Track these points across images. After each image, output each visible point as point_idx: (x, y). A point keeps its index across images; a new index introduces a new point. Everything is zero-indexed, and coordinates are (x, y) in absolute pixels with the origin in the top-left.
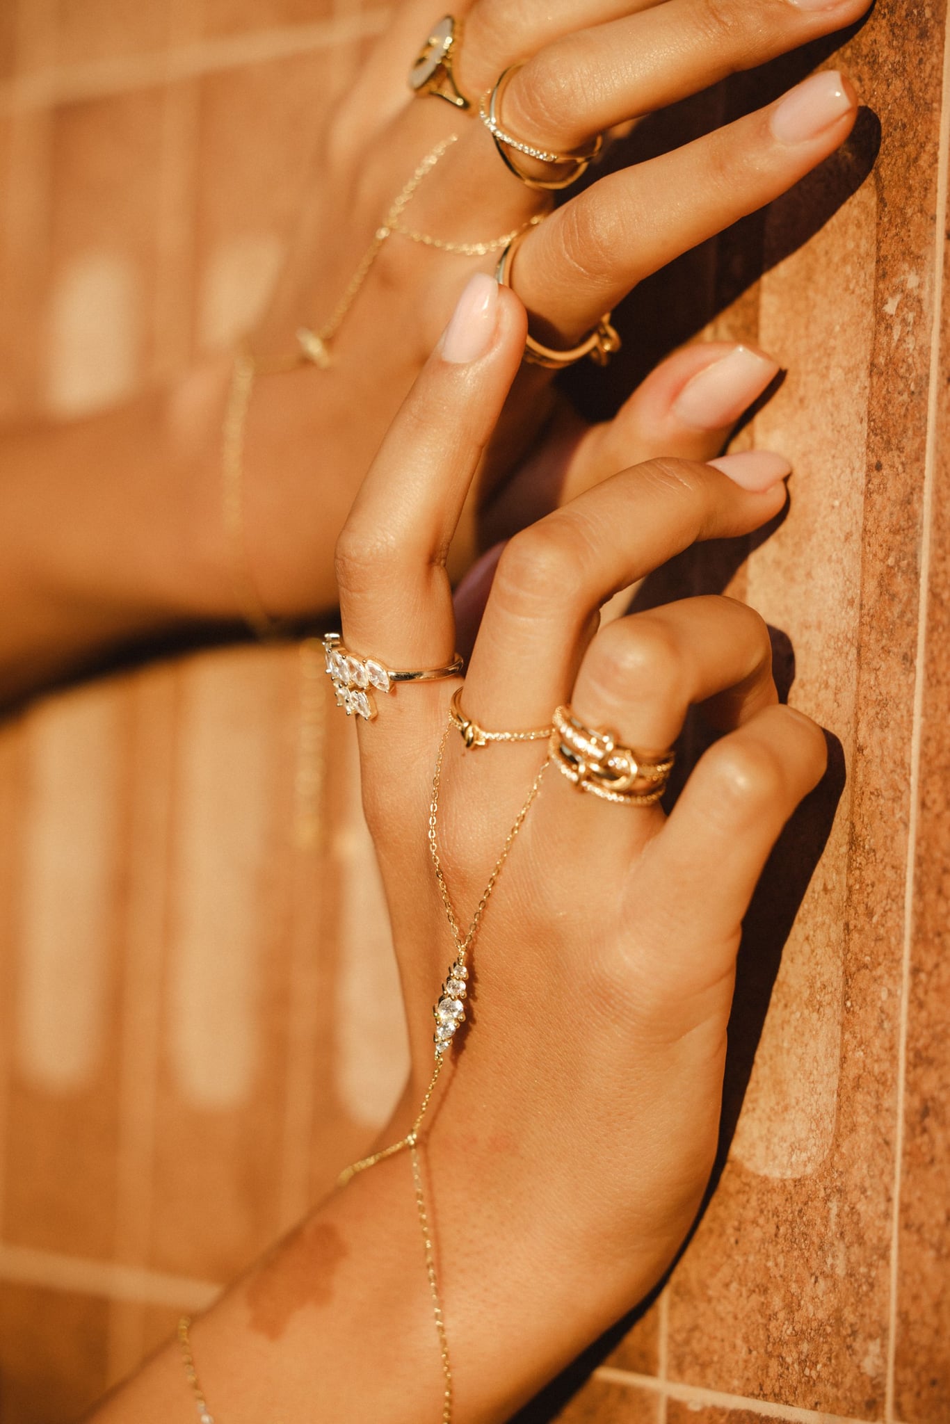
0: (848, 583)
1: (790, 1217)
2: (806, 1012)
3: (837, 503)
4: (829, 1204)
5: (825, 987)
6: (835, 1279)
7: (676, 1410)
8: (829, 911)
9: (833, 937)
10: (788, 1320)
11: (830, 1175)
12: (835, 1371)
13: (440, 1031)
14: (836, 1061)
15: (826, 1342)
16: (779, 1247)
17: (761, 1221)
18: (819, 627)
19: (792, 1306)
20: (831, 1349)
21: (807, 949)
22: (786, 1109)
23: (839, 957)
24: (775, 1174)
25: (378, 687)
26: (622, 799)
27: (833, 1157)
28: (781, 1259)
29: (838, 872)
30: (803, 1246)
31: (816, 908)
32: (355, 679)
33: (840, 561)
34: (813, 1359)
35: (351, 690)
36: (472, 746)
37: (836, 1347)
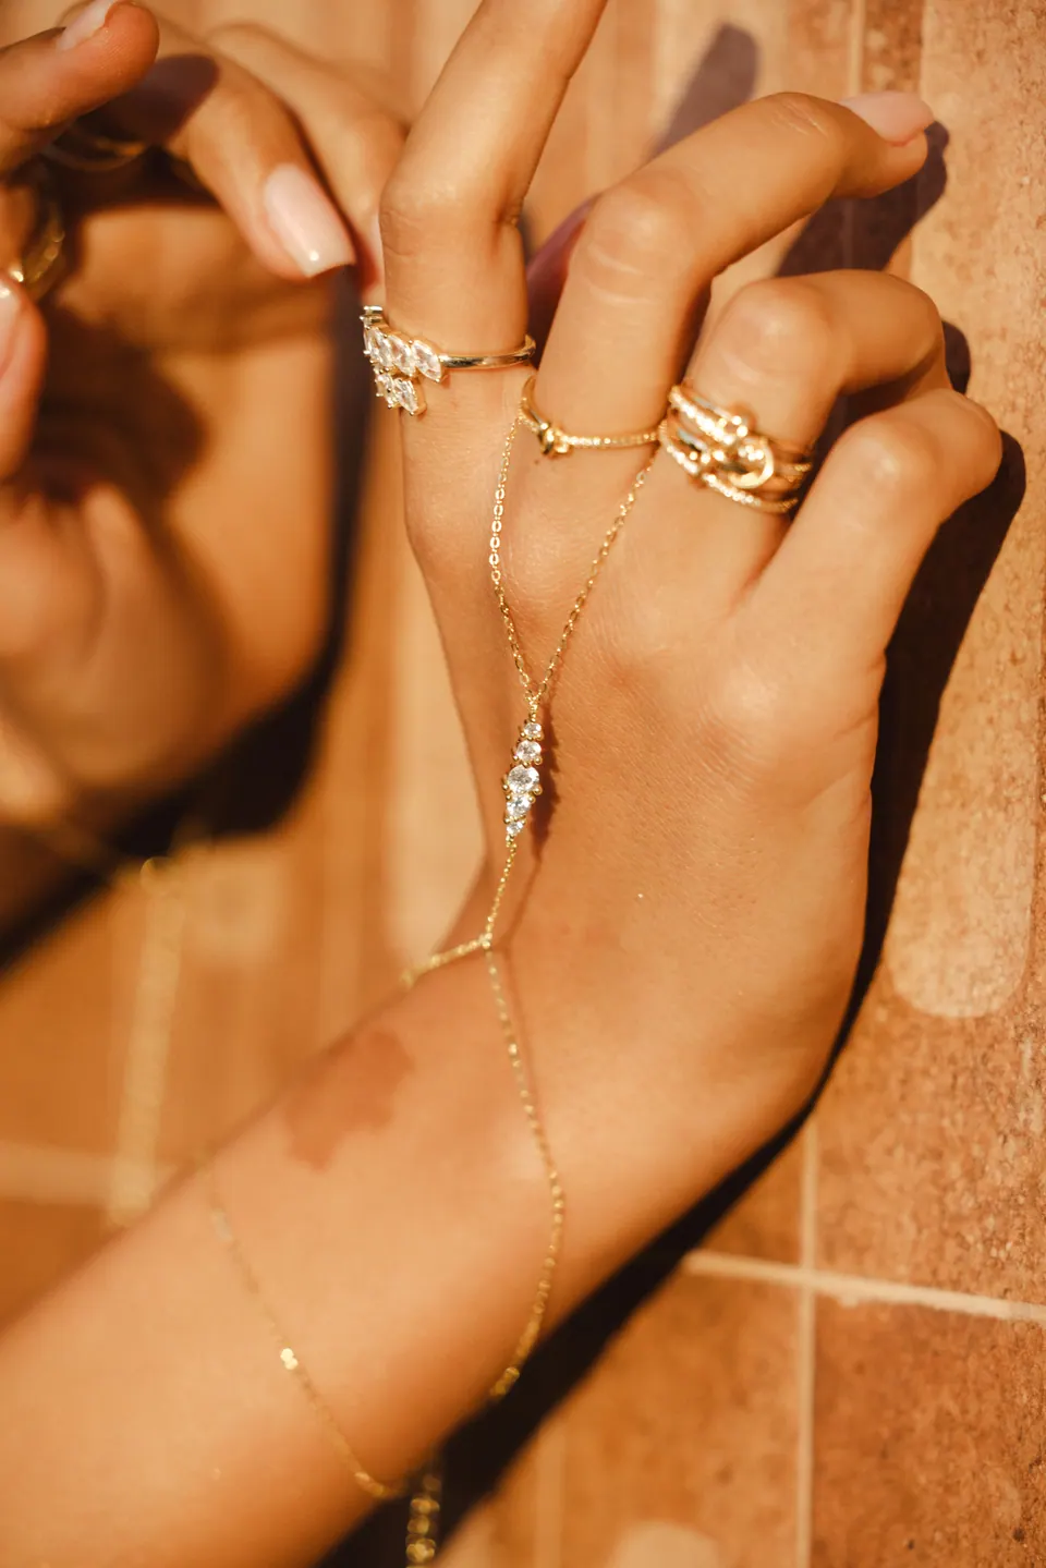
0: (1041, 279)
1: (971, 1064)
2: (990, 812)
3: (1026, 180)
4: (1021, 1046)
5: (1013, 779)
6: (1030, 1138)
7: (825, 1307)
8: (1018, 686)
9: (1025, 717)
10: (969, 1190)
11: (1022, 1010)
12: (1029, 1249)
13: (511, 809)
14: (1030, 869)
15: (1018, 1215)
16: (958, 1102)
17: (934, 1070)
18: (1003, 334)
19: (973, 1173)
20: (1024, 1224)
21: (990, 733)
22: (964, 932)
23: (1032, 742)
24: (951, 1011)
25: (427, 376)
26: (750, 499)
27: (1026, 988)
28: (959, 1117)
29: (1030, 637)
30: (988, 1099)
31: (1001, 682)
32: (399, 365)
33: (1030, 252)
34: (1002, 1236)
35: (395, 377)
36: (552, 453)
37: (1030, 1221)
